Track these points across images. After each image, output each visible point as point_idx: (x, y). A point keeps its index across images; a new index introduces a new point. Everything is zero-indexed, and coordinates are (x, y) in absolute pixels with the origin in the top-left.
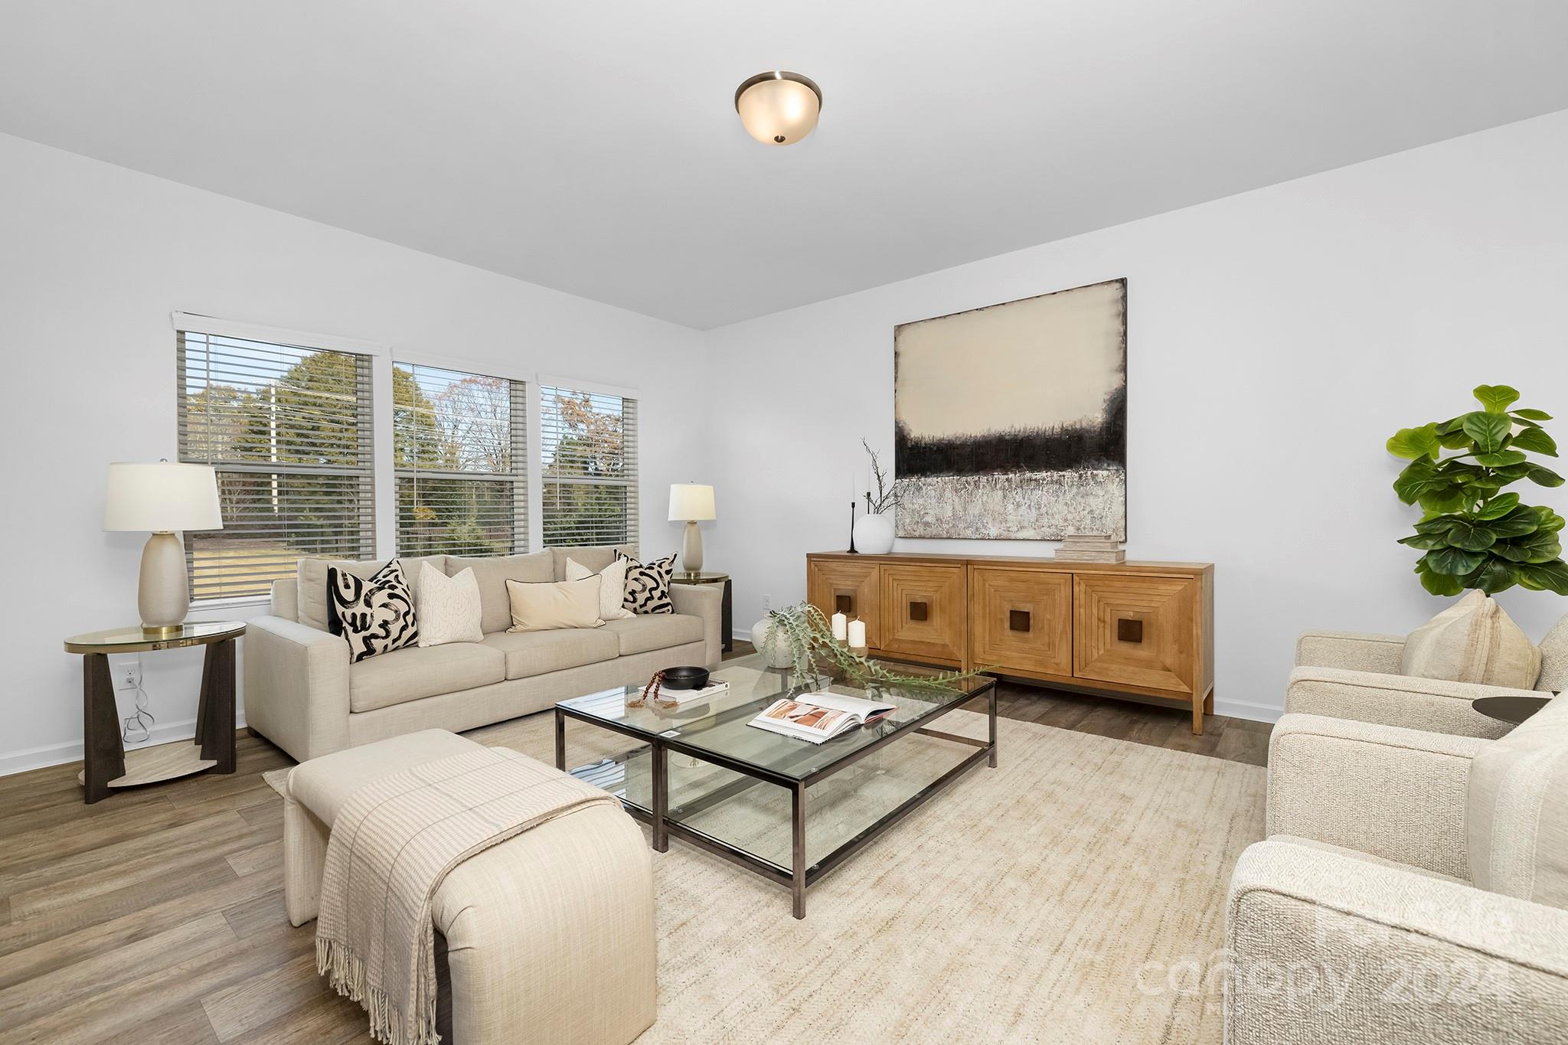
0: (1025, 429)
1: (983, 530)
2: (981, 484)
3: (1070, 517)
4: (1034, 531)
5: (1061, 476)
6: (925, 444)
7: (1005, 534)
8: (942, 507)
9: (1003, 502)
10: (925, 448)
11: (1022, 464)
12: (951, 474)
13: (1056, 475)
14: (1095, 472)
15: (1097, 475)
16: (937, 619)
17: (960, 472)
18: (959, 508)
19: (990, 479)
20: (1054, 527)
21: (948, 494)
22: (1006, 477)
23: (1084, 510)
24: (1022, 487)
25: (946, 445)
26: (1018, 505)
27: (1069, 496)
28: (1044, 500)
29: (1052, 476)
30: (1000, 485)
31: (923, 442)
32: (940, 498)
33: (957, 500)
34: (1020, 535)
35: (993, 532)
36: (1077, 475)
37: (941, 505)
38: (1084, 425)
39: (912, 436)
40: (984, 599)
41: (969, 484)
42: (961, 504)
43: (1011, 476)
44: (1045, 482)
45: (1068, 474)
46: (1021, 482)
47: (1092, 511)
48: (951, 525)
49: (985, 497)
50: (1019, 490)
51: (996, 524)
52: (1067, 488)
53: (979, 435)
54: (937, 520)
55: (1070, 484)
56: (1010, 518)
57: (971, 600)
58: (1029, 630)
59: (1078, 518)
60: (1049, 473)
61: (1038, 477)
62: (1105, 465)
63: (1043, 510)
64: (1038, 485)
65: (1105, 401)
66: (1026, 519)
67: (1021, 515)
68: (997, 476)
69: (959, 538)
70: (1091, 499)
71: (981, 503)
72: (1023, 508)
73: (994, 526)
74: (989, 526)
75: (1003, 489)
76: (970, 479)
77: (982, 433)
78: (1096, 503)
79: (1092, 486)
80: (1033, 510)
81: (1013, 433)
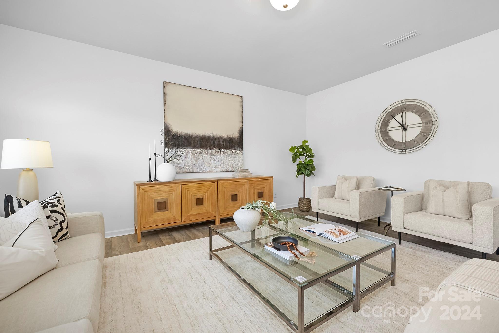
0: (217, 135)
1: (203, 169)
2: (202, 152)
3: (230, 164)
4: (220, 169)
5: (227, 151)
6: (179, 135)
7: (211, 170)
8: (187, 161)
9: (210, 159)
10: (179, 136)
11: (216, 147)
12: (191, 148)
13: (226, 151)
14: (236, 151)
15: (236, 152)
16: (206, 203)
17: (194, 147)
18: (194, 161)
19: (205, 151)
20: (225, 167)
21: (189, 155)
22: (211, 150)
23: (233, 162)
24: (216, 154)
25: (188, 136)
26: (215, 160)
27: (229, 157)
28: (223, 159)
29: (225, 151)
30: (209, 153)
31: (178, 134)
32: (186, 157)
33: (193, 158)
34: (215, 170)
35: (207, 170)
36: (231, 151)
37: (186, 160)
38: (233, 136)
39: (173, 131)
40: (223, 192)
41: (198, 152)
42: (195, 159)
43: (212, 150)
44: (223, 153)
45: (229, 151)
46: (216, 152)
47: (235, 162)
48: (191, 167)
49: (204, 157)
50: (215, 155)
51: (208, 167)
52: (229, 155)
53: (201, 135)
54: (185, 166)
55: (230, 154)
56: (212, 164)
57: (219, 194)
58: (237, 200)
59: (232, 164)
60: (224, 150)
61: (221, 151)
62: (239, 149)
63: (222, 162)
64: (221, 154)
65: (238, 130)
66: (217, 165)
67: (216, 164)
68: (208, 150)
69: (194, 173)
70: (235, 159)
71: (202, 159)
72: (216, 161)
73: (207, 167)
74: (205, 167)
75: (210, 154)
76: (198, 150)
77: (202, 134)
78: (236, 160)
79: (235, 155)
80: (220, 162)
81: (213, 136)
